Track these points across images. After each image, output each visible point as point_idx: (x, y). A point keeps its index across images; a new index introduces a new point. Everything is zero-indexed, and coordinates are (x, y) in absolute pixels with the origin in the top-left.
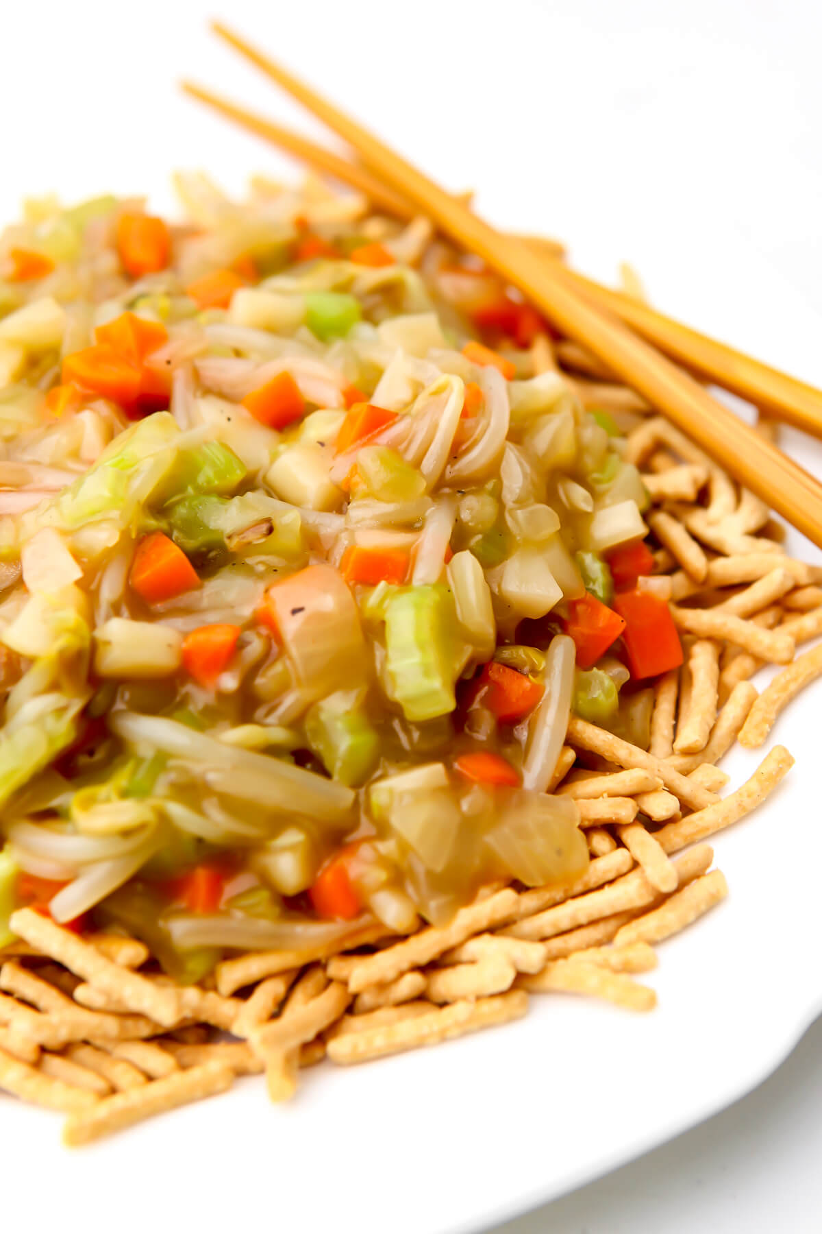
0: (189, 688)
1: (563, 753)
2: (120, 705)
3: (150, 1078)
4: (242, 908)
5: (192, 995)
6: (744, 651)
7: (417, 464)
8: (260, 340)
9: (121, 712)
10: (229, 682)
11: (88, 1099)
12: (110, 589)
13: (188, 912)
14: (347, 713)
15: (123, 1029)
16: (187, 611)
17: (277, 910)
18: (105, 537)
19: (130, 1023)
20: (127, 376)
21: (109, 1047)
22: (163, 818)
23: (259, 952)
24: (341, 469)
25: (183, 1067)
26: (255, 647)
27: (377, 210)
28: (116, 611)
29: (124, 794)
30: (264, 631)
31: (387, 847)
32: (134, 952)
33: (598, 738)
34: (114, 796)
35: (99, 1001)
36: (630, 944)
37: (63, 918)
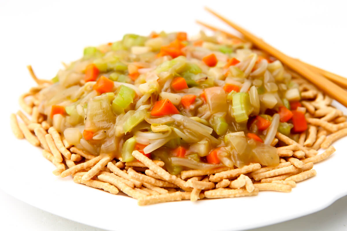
1: (274, 139)
3: (160, 194)
4: (191, 157)
5: (174, 177)
6: (325, 129)
7: (244, 71)
10: (192, 107)
11: (144, 196)
12: (166, 85)
13: (177, 156)
14: (221, 117)
15: (156, 183)
16: (184, 93)
17: (199, 160)
19: (158, 181)
22: (173, 131)
23: (193, 169)
24: (224, 72)
25: (169, 193)
26: (200, 102)
28: (166, 90)
30: (203, 99)
31: (228, 148)
32: (162, 164)
33: (284, 138)
36: (289, 181)
37: (146, 153)
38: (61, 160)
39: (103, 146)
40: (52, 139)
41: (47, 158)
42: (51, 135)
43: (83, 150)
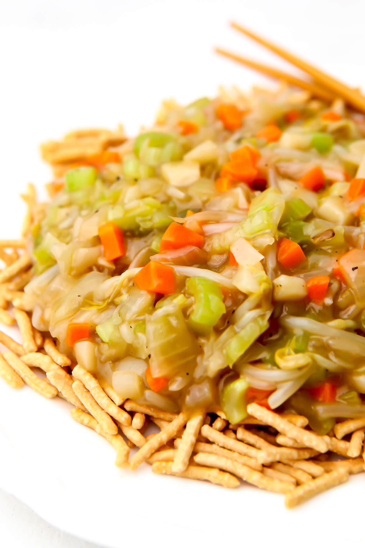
0: (312, 304)
2: (285, 313)
3: (314, 477)
4: (345, 400)
8: (297, 154)
9: (285, 316)
10: (329, 301)
11: (291, 487)
12: (271, 264)
13: (323, 402)
15: (299, 455)
17: (359, 401)
18: (269, 241)
19: (301, 453)
20: (251, 172)
21: (291, 464)
22: (314, 361)
24: (354, 207)
25: (327, 471)
26: (335, 286)
27: (314, 97)
29: (297, 351)
30: (338, 278)
32: (302, 421)
34: (292, 352)
35: (290, 443)
37: (273, 407)
38: (113, 429)
39: (188, 398)
40: (85, 390)
41: (82, 423)
42: (81, 382)
43: (149, 406)
